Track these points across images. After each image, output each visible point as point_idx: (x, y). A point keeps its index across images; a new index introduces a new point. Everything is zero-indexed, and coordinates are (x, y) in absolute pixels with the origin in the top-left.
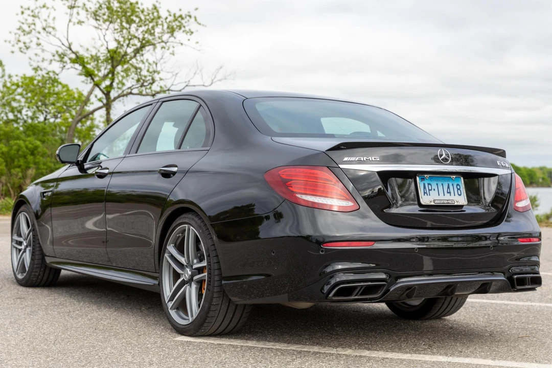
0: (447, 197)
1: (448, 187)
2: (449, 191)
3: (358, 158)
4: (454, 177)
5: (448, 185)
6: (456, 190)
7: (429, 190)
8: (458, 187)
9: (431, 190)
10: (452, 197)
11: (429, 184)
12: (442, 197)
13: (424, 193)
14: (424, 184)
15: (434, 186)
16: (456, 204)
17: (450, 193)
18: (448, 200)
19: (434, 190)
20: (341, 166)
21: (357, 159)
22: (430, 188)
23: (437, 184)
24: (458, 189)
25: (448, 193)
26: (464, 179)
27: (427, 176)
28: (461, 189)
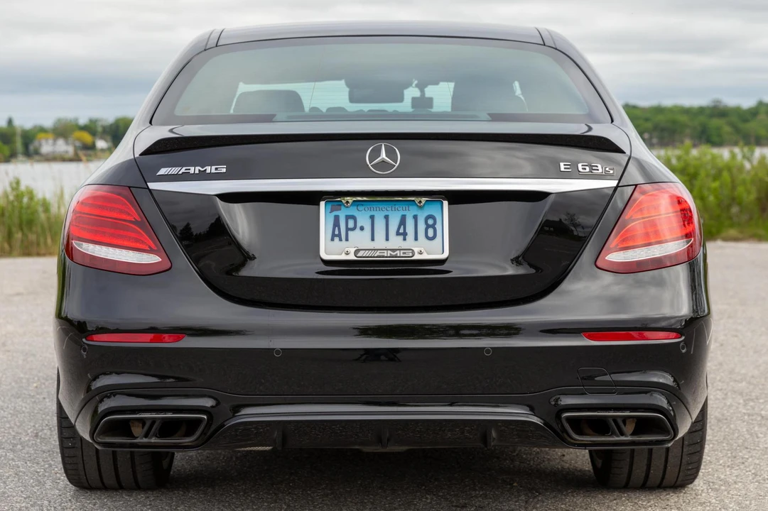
0: (396, 242)
1: (402, 223)
2: (401, 231)
3: (184, 168)
4: (424, 200)
5: (403, 217)
6: (422, 226)
7: (348, 229)
8: (430, 222)
9: (353, 229)
10: (410, 243)
11: (348, 217)
12: (380, 242)
13: (333, 236)
14: (337, 219)
15: (364, 222)
16: (417, 257)
17: (405, 235)
18: (394, 250)
19: (362, 229)
20: (152, 186)
21: (183, 170)
22: (351, 226)
23: (372, 218)
24: (428, 226)
25: (398, 234)
26: (449, 204)
27: (350, 199)
28: (438, 226)
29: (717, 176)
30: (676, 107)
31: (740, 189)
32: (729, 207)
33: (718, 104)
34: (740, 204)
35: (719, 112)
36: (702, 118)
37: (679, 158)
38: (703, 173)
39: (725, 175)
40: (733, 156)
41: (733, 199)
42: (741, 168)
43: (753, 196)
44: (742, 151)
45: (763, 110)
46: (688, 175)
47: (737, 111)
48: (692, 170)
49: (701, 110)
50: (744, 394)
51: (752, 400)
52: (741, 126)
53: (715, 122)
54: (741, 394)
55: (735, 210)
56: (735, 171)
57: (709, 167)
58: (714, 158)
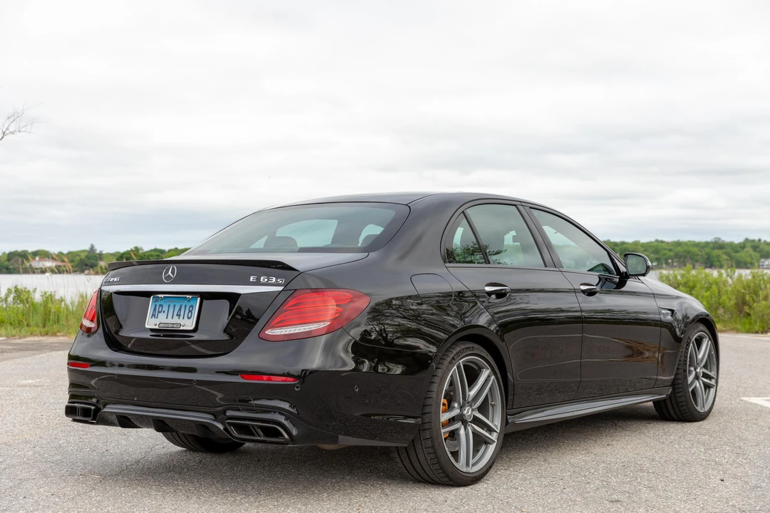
0: (176, 320)
1: (180, 309)
2: (179, 314)
4: (190, 297)
5: (181, 306)
6: (187, 311)
7: (158, 312)
8: (191, 309)
9: (160, 312)
10: (181, 321)
11: (160, 306)
12: (170, 320)
13: (153, 315)
14: (156, 305)
15: (165, 308)
16: (182, 328)
17: (180, 316)
18: (173, 324)
19: (164, 312)
22: (160, 310)
23: (169, 306)
24: (189, 312)
25: (177, 315)
26: (200, 300)
27: (162, 296)
28: (193, 312)
29: (708, 289)
30: (690, 241)
31: (724, 297)
32: (717, 309)
33: (717, 240)
34: (724, 307)
35: (718, 245)
36: (708, 250)
37: (683, 276)
38: (698, 286)
39: (714, 287)
40: (721, 275)
41: (720, 304)
42: (725, 283)
43: (733, 303)
44: (727, 272)
45: (749, 244)
46: (689, 287)
47: (731, 245)
48: (691, 284)
49: (707, 244)
50: (706, 445)
51: (711, 449)
52: (733, 254)
53: (716, 252)
54: (703, 444)
55: (721, 311)
56: (721, 285)
57: (703, 282)
58: (707, 276)
